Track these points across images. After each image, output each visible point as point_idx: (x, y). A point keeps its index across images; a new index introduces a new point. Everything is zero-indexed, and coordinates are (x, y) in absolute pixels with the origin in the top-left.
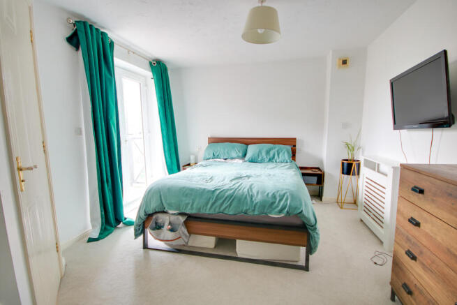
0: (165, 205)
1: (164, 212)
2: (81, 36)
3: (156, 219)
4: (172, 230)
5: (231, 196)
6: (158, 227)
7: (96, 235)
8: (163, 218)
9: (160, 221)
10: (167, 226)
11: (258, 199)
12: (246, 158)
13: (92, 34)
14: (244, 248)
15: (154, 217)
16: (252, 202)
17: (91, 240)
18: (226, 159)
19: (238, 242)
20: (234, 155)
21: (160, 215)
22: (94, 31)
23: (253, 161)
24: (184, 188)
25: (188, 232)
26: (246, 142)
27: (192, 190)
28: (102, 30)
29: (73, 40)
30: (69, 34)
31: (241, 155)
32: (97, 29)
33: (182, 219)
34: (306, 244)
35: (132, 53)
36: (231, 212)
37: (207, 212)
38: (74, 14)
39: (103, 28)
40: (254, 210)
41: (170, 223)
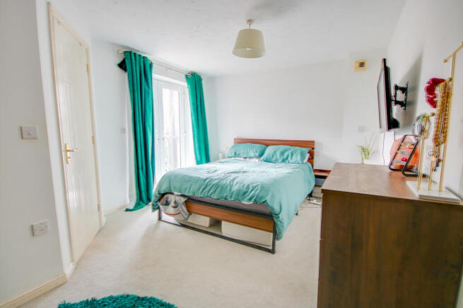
0: (172, 188)
1: (172, 193)
2: (128, 62)
3: (167, 198)
4: (175, 207)
5: (217, 184)
6: (167, 204)
7: (131, 207)
8: (172, 198)
9: (169, 200)
10: (172, 204)
11: (235, 188)
12: (262, 158)
13: (135, 60)
14: (228, 228)
15: (165, 196)
16: (230, 189)
17: (127, 210)
18: (245, 158)
19: (223, 222)
20: (252, 154)
21: (169, 196)
22: (137, 57)
23: (267, 161)
24: (186, 176)
25: (188, 211)
26: (267, 143)
27: (191, 177)
28: (143, 55)
29: (122, 65)
30: (119, 61)
31: (257, 154)
32: (140, 55)
33: (183, 200)
34: (272, 230)
35: (168, 69)
36: (215, 196)
37: (200, 196)
38: (123, 47)
39: (144, 53)
40: (231, 197)
41: (175, 202)
